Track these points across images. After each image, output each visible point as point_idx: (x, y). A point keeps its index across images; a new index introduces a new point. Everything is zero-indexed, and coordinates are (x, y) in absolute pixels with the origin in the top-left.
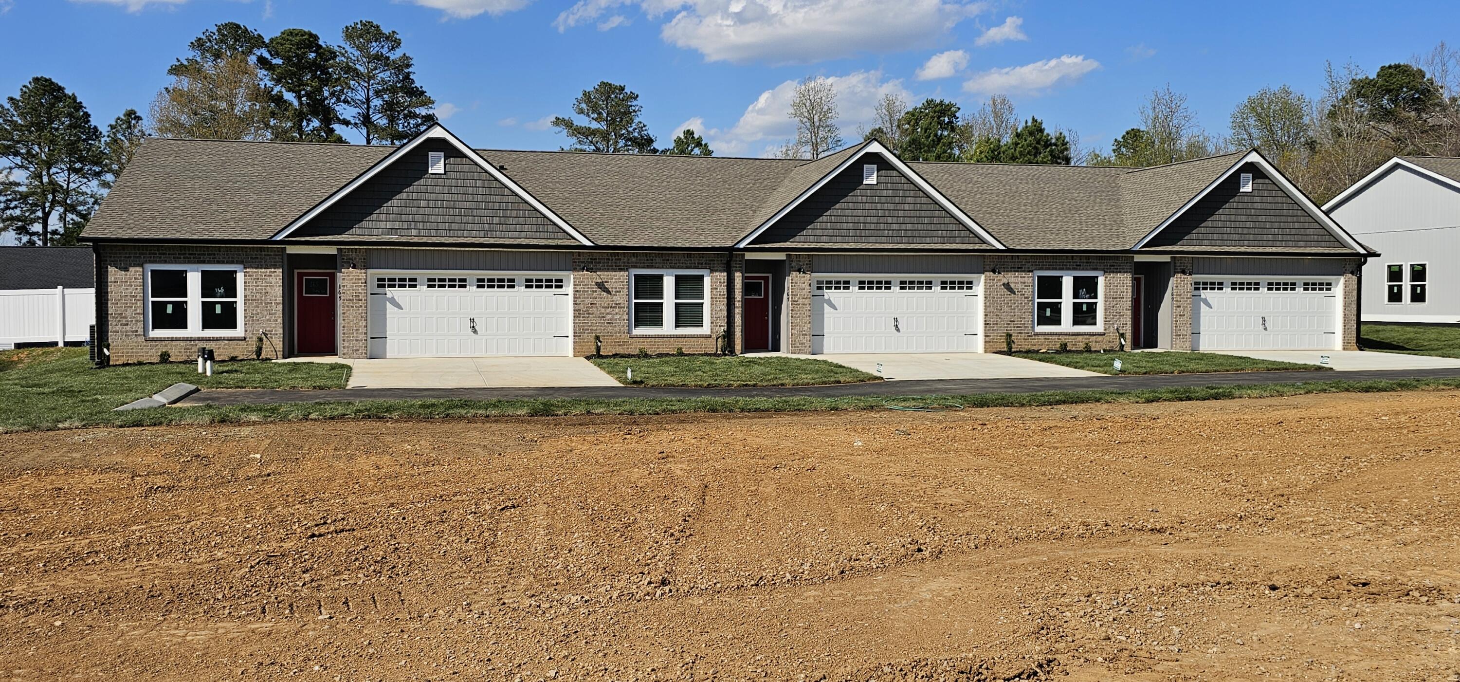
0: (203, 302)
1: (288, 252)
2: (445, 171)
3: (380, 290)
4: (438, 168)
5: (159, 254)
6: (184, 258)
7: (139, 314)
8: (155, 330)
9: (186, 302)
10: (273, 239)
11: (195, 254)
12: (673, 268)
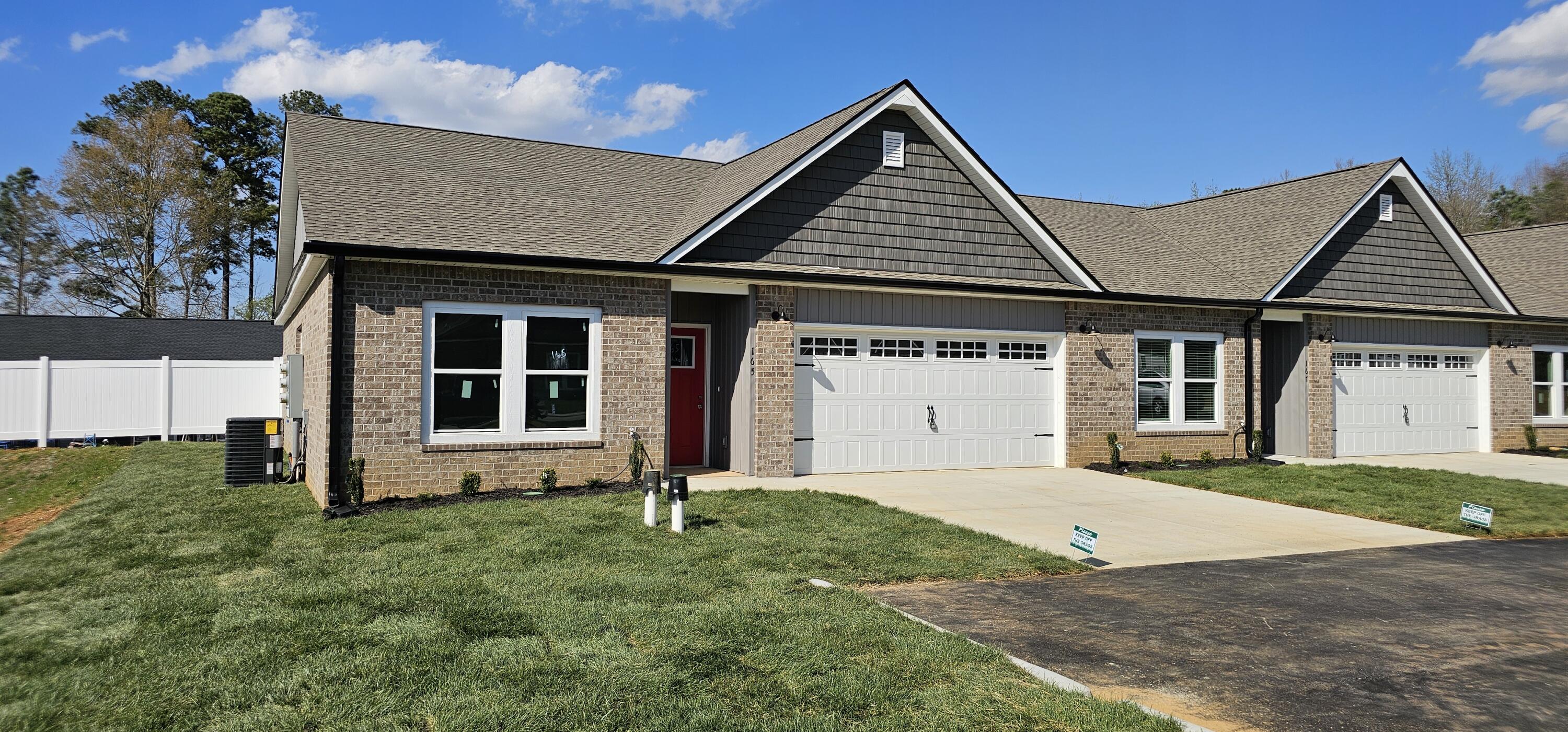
0: (528, 377)
1: (673, 289)
2: (905, 165)
3: (805, 359)
4: (894, 157)
5: (455, 283)
6: (500, 292)
7: (413, 399)
8: (439, 431)
9: (498, 377)
10: (661, 262)
11: (520, 286)
12: (1184, 330)
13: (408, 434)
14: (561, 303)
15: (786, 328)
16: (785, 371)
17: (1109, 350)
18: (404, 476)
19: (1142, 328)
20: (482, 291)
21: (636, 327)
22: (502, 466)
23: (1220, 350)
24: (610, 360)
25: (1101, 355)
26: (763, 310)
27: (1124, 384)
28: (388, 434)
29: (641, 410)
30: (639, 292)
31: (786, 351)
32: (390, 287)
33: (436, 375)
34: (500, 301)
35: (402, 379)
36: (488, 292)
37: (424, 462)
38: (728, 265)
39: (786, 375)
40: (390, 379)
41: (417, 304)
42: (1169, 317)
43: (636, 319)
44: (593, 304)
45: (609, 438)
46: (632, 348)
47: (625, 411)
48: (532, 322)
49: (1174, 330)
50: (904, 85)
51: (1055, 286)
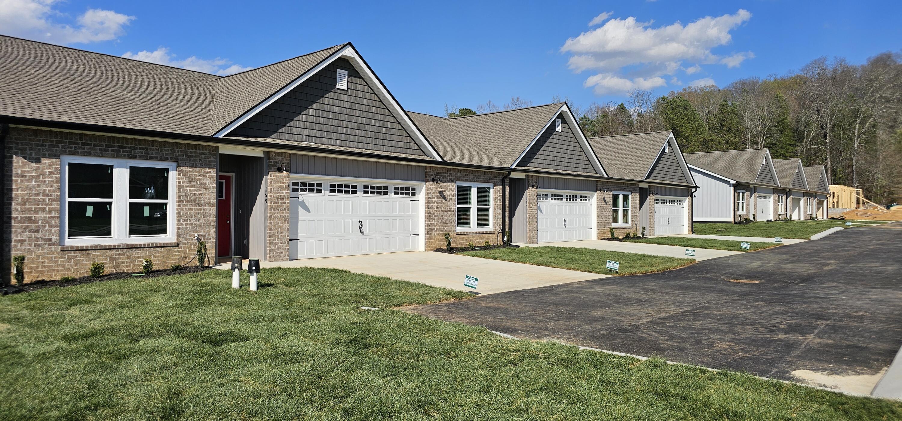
0: (130, 203)
1: (220, 152)
2: (348, 88)
3: (294, 194)
4: (343, 84)
6: (112, 151)
7: (54, 217)
8: (71, 237)
9: (110, 204)
10: (215, 136)
11: (125, 147)
12: (477, 182)
13: (50, 240)
14: (151, 158)
15: (285, 177)
16: (284, 201)
17: (445, 191)
18: (49, 267)
19: (459, 180)
20: (100, 150)
21: (198, 174)
22: (114, 259)
23: (492, 191)
24: (182, 193)
25: (441, 193)
26: (272, 166)
27: (451, 208)
28: (37, 240)
29: (201, 224)
30: (200, 153)
31: (285, 190)
32: (38, 145)
33: (70, 203)
34: (113, 157)
35: (46, 205)
36: (105, 150)
37: (62, 257)
38: (253, 139)
39: (285, 203)
40: (38, 204)
41: (57, 157)
42: (471, 175)
43: (198, 169)
44: (172, 160)
45: (182, 240)
46: (195, 187)
47: (192, 224)
48: (133, 170)
49: (473, 181)
50: (349, 45)
51: (421, 158)
